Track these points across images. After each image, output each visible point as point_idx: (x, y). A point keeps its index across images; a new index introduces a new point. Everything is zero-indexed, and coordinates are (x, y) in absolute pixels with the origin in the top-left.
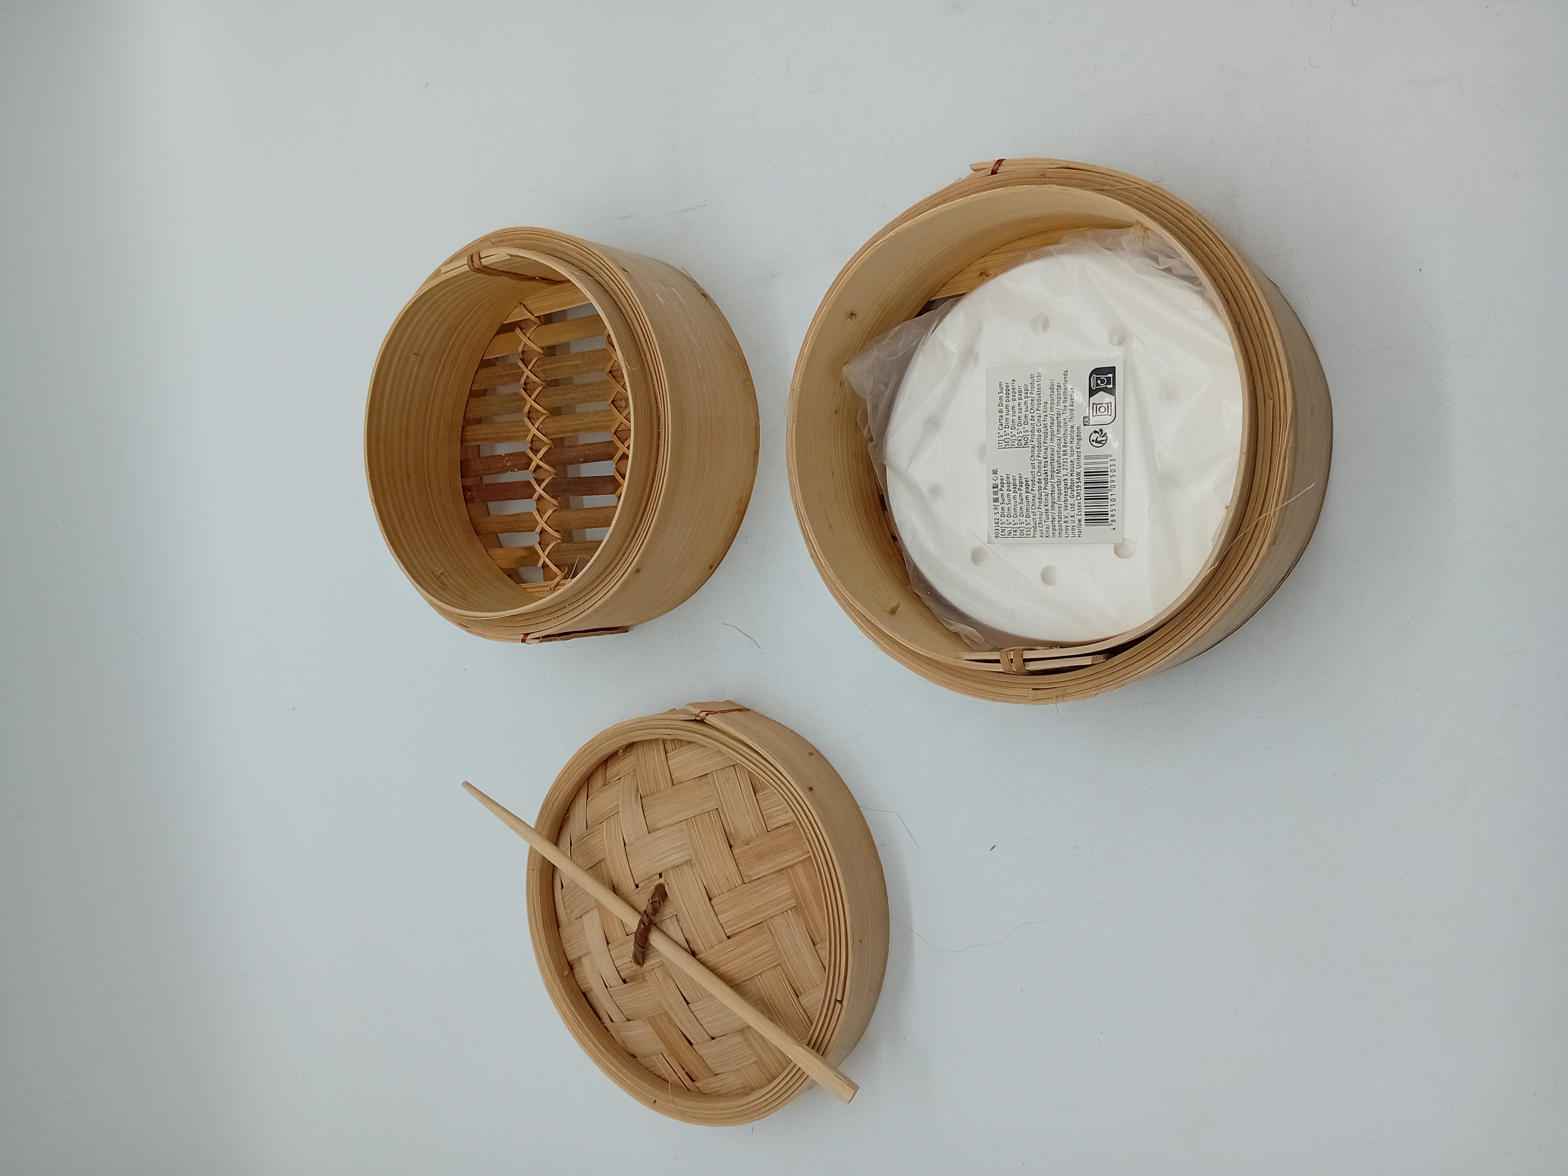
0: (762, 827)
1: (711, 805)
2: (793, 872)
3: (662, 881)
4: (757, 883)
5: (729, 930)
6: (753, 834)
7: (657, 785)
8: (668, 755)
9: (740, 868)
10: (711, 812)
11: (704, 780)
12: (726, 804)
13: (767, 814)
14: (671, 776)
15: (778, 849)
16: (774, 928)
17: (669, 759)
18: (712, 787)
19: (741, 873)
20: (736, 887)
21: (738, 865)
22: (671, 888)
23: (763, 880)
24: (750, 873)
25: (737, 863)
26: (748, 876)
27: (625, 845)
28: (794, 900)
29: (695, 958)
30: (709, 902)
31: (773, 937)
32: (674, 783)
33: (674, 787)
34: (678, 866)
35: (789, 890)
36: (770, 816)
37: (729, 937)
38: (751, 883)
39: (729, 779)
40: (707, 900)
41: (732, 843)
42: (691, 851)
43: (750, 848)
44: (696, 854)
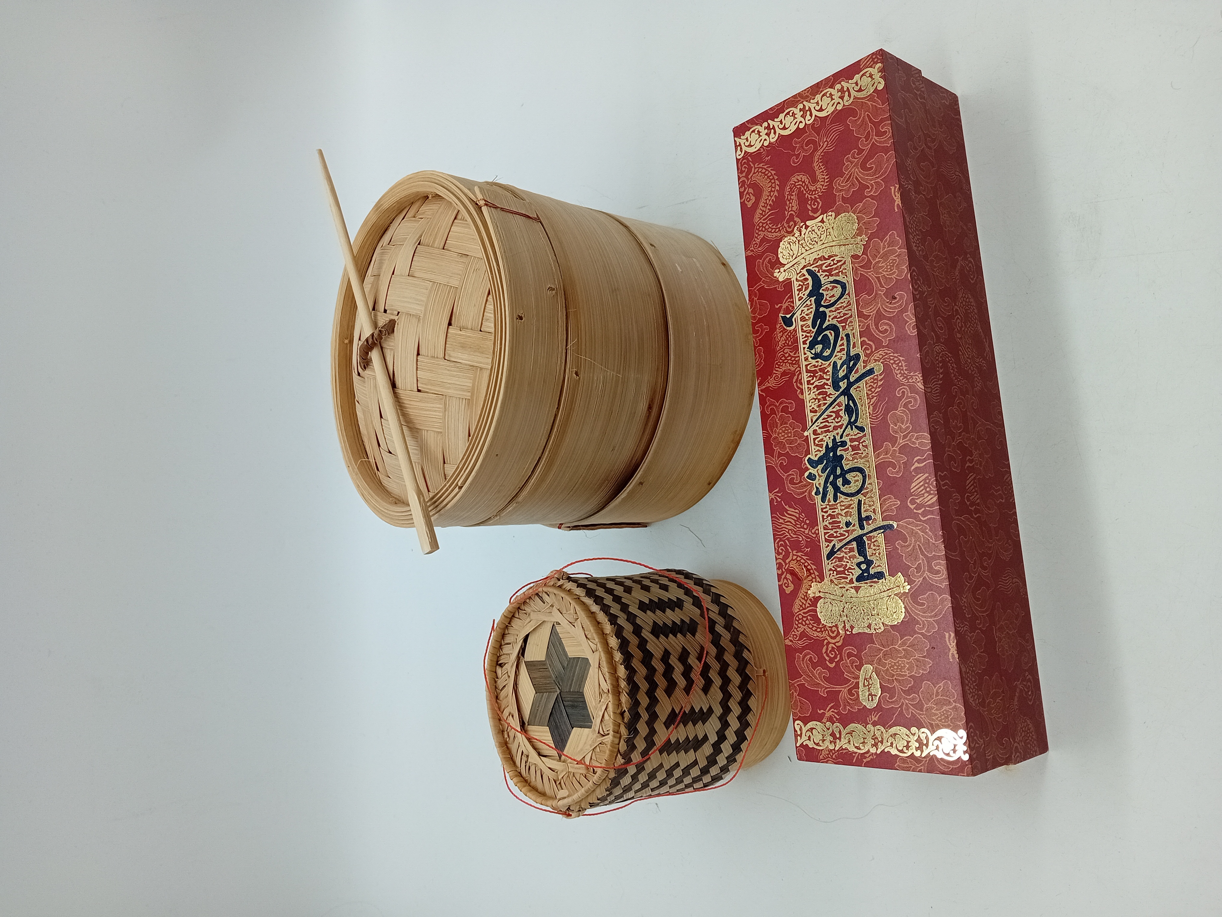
0: (478, 325)
1: (455, 283)
2: (480, 373)
3: (396, 318)
4: (452, 364)
5: (422, 385)
6: (469, 326)
7: (434, 242)
8: (455, 221)
9: (447, 346)
10: (453, 288)
11: (464, 259)
12: (465, 288)
13: (487, 316)
14: (446, 240)
15: (478, 349)
16: (449, 405)
17: (454, 224)
18: (464, 268)
19: (446, 349)
20: (437, 358)
21: (447, 342)
22: (399, 328)
23: (458, 365)
24: (452, 353)
25: (447, 340)
26: (450, 356)
27: (393, 274)
28: (469, 394)
29: (393, 390)
30: (416, 356)
31: (445, 411)
32: (445, 248)
33: (443, 250)
34: (410, 314)
35: (471, 385)
36: (488, 319)
37: (419, 391)
38: (449, 362)
39: (479, 270)
40: (416, 353)
41: (453, 322)
42: (423, 309)
43: (460, 335)
44: (425, 315)
